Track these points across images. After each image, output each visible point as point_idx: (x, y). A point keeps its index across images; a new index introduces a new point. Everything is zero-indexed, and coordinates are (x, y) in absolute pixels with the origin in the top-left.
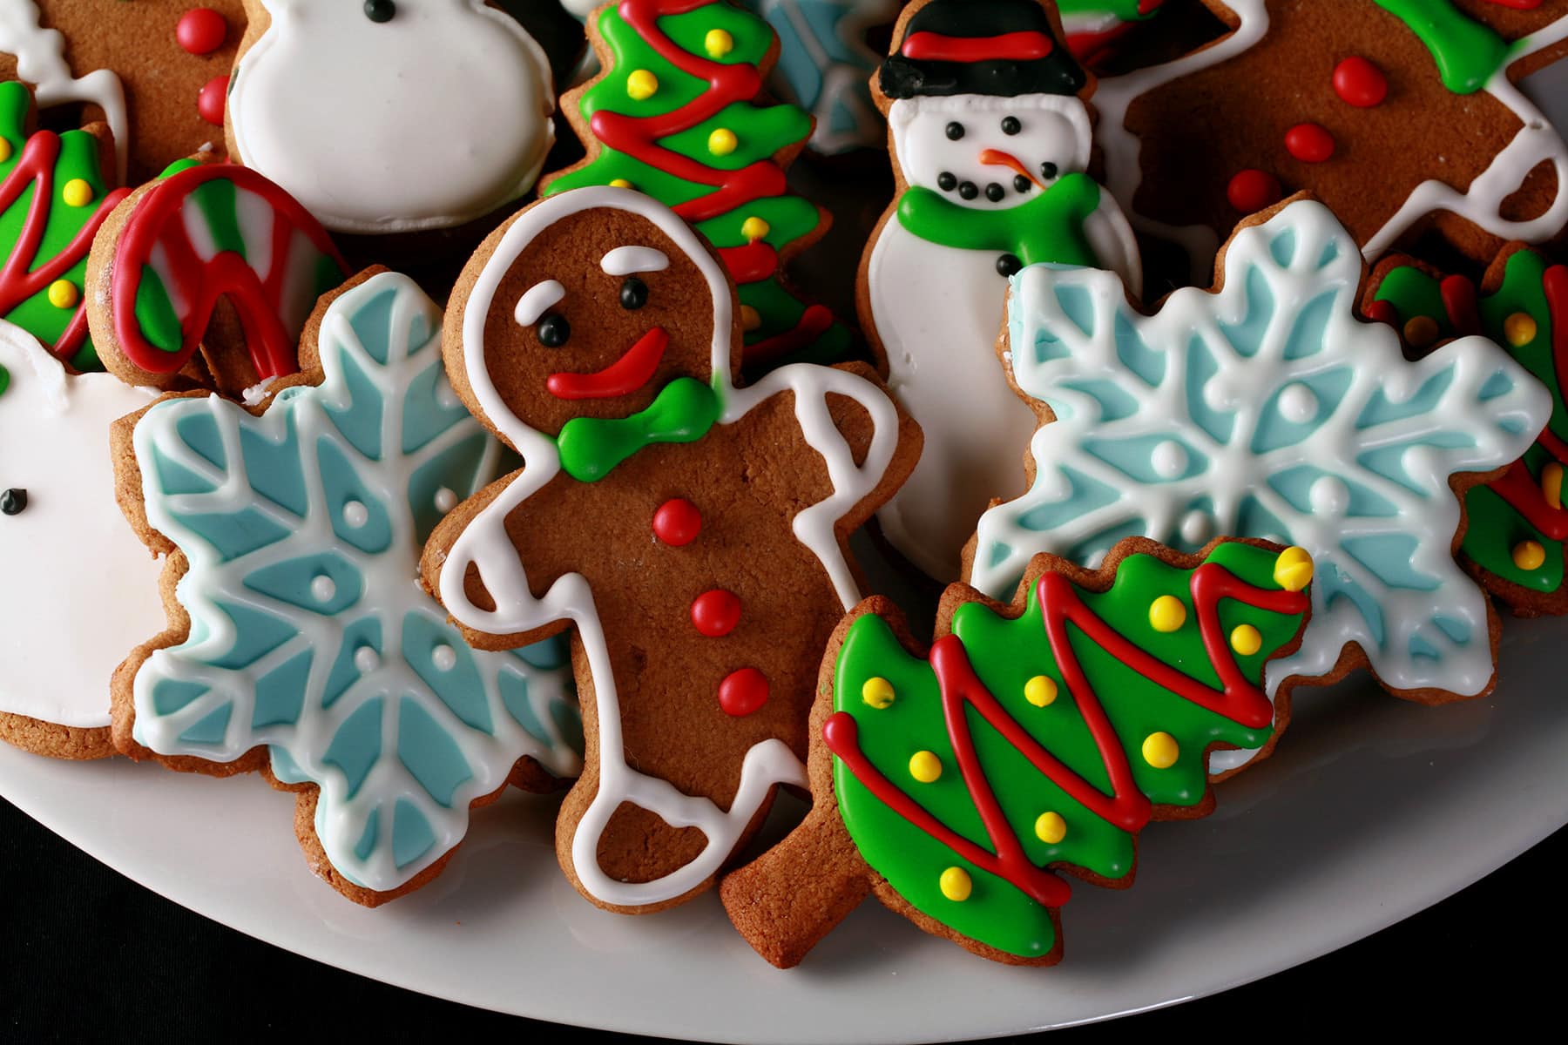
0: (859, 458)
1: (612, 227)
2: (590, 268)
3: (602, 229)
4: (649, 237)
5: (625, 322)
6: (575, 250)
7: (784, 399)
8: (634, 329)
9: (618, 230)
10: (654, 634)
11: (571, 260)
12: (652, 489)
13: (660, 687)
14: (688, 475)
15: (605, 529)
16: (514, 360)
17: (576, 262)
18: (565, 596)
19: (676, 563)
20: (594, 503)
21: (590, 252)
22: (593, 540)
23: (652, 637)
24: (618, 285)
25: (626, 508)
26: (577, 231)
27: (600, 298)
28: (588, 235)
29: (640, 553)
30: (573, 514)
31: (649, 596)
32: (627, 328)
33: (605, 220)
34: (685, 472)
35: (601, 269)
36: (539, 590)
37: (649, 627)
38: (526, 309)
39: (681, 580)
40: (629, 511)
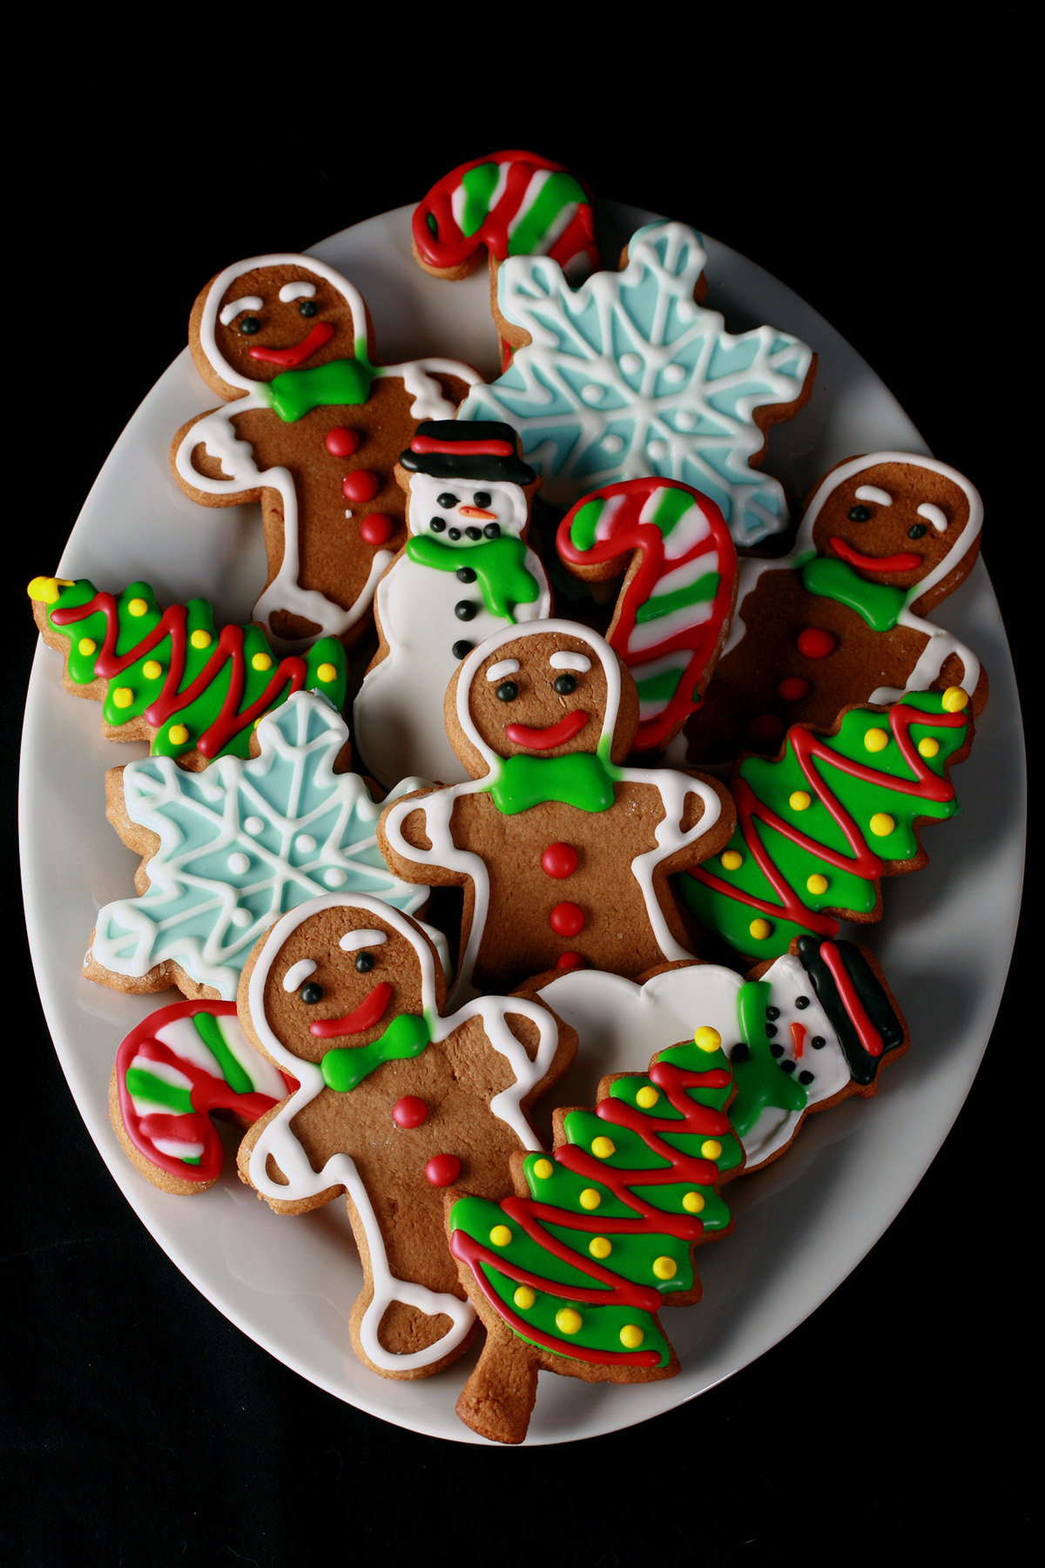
0: (532, 1054)
1: (345, 919)
2: (333, 948)
3: (338, 921)
4: (372, 923)
5: (360, 982)
6: (321, 937)
7: (477, 1020)
8: (367, 986)
9: (350, 921)
10: (401, 1188)
11: (319, 944)
12: (390, 1092)
13: (409, 1224)
14: (414, 1080)
15: (360, 1122)
16: (286, 1016)
17: (322, 945)
18: (337, 1170)
19: (412, 1139)
20: (350, 1105)
21: (332, 937)
22: (352, 1130)
23: (400, 1190)
24: (353, 958)
25: (373, 1106)
26: (321, 924)
27: (341, 968)
28: (329, 926)
29: (386, 1135)
30: (336, 1115)
31: (395, 1164)
32: (362, 986)
33: (340, 915)
34: (411, 1078)
35: (340, 948)
36: (317, 1166)
37: (398, 1184)
38: (291, 980)
39: (416, 1150)
40: (375, 1108)
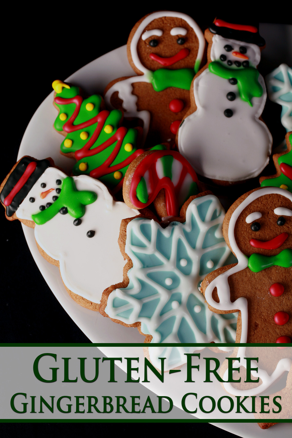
1: (280, 201)
2: (271, 211)
3: (277, 200)
4: (290, 206)
5: (277, 229)
6: (268, 205)
8: (279, 232)
9: (281, 202)
10: (262, 320)
11: (266, 207)
12: (272, 279)
13: (260, 336)
14: (283, 277)
15: (256, 287)
16: (242, 232)
17: (267, 208)
18: (240, 304)
19: (273, 301)
20: (255, 278)
21: (272, 206)
22: (252, 289)
23: (261, 321)
24: (277, 218)
25: (264, 282)
26: (270, 199)
27: (271, 221)
28: (272, 201)
29: (264, 296)
30: (248, 281)
31: (263, 309)
32: (277, 231)
33: (278, 198)
34: (283, 276)
35: (273, 212)
36: (233, 299)
37: (261, 318)
38: (249, 219)
39: (274, 306)
40: (264, 283)
